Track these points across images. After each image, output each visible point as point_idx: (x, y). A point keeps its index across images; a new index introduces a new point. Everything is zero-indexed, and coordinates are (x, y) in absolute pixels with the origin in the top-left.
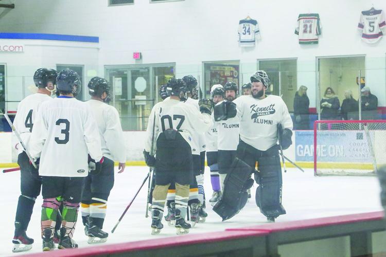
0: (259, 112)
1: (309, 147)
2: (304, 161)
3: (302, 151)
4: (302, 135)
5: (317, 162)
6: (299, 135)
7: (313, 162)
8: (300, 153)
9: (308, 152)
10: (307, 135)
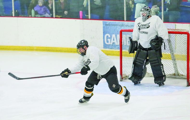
0: (141, 27)
1: (116, 36)
2: (111, 49)
3: (109, 40)
4: (109, 25)
5: (123, 51)
6: (106, 25)
7: (119, 50)
8: (108, 42)
9: (115, 41)
10: (114, 25)
